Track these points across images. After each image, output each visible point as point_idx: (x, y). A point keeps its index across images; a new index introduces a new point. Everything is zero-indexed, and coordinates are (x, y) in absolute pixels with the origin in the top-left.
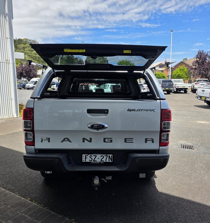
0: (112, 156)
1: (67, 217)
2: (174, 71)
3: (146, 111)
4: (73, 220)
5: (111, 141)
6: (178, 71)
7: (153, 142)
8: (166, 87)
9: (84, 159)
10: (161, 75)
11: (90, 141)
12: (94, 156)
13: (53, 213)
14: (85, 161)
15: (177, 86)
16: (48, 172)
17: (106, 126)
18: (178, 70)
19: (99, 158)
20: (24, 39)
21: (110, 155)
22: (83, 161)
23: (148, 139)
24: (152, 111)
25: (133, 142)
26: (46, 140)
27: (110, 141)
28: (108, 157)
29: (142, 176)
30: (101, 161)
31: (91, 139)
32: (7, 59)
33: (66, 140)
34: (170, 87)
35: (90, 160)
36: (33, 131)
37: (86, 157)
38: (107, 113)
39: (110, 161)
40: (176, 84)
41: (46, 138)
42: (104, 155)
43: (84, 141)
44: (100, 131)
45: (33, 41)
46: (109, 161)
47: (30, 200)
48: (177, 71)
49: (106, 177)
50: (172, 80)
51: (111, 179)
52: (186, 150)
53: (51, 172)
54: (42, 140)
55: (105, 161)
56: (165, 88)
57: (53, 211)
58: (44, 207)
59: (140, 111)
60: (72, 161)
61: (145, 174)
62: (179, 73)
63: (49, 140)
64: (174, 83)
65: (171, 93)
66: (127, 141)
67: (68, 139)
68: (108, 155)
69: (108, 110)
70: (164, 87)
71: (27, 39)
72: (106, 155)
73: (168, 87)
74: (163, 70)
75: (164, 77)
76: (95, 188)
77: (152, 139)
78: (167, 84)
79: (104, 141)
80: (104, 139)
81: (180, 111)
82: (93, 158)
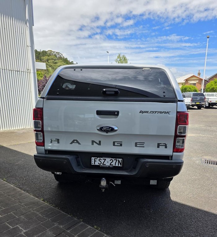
0: (121, 160)
1: (76, 217)
2: (208, 84)
3: (160, 113)
4: (82, 220)
5: (121, 145)
6: (213, 84)
7: (166, 147)
8: (197, 101)
9: (94, 162)
10: (192, 88)
11: (99, 144)
12: (103, 159)
13: (63, 212)
14: (95, 164)
15: (210, 100)
16: (58, 173)
17: (116, 129)
18: (212, 82)
19: (108, 162)
20: (48, 51)
21: (120, 160)
22: (92, 164)
23: (161, 144)
24: (166, 113)
25: (144, 147)
26: (56, 141)
27: (119, 145)
28: (118, 161)
29: (153, 182)
30: (110, 165)
31: (100, 142)
32: (28, 69)
33: (75, 142)
34: (201, 101)
35: (99, 163)
36: (42, 131)
37: (96, 160)
38: (118, 115)
39: (120, 165)
40: (209, 98)
41: (56, 139)
42: (113, 159)
43: (93, 144)
44: (109, 134)
45: (57, 52)
46: (118, 165)
47: (43, 201)
48: (211, 84)
49: (115, 181)
50: (204, 94)
51: (120, 183)
52: (211, 165)
53: (60, 173)
54: (52, 141)
55: (114, 165)
56: (196, 103)
57: (64, 211)
58: (56, 207)
59: (153, 113)
60: (81, 164)
61: (156, 181)
62: (214, 86)
63: (58, 141)
64: (206, 97)
65: (202, 108)
66: (138, 146)
67: (76, 140)
68: (118, 159)
69: (118, 112)
70: (195, 101)
71: (52, 51)
72: (115, 159)
73: (199, 101)
74: (196, 83)
75: (196, 91)
76: (102, 189)
77: (165, 144)
78: (199, 98)
79: (114, 145)
80: (114, 143)
81: (210, 126)
82: (102, 161)
